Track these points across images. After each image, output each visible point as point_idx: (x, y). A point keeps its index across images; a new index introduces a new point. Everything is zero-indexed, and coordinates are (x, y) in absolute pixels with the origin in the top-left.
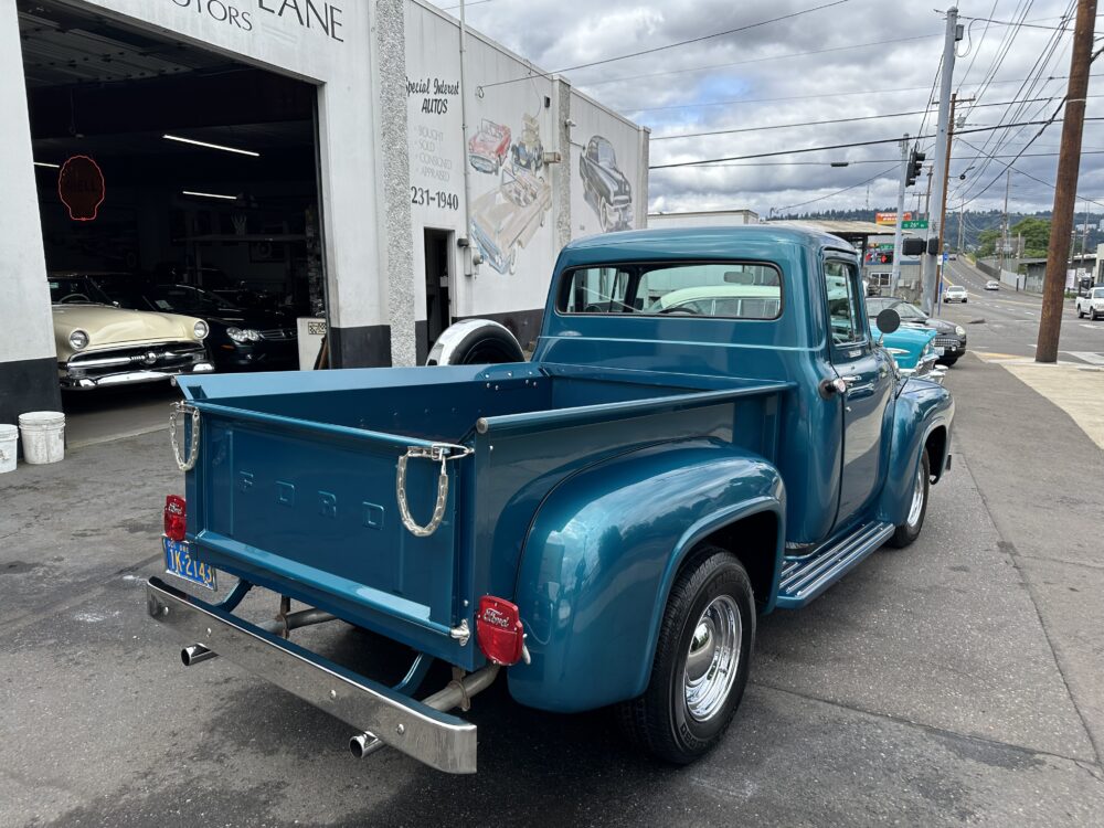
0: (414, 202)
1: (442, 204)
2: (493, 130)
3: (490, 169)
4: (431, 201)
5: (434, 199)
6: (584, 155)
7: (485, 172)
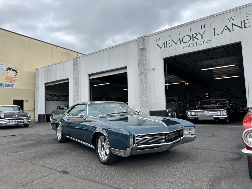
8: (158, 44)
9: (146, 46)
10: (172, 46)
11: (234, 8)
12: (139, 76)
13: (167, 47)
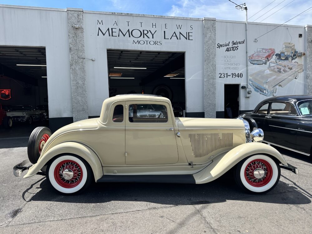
0: (220, 77)
1: (234, 76)
2: (264, 51)
3: (262, 63)
4: (228, 77)
5: (230, 76)
7: (258, 64)
8: (100, 28)
9: (83, 25)
10: (119, 36)
11: (182, 17)
12: (71, 66)
13: (112, 36)
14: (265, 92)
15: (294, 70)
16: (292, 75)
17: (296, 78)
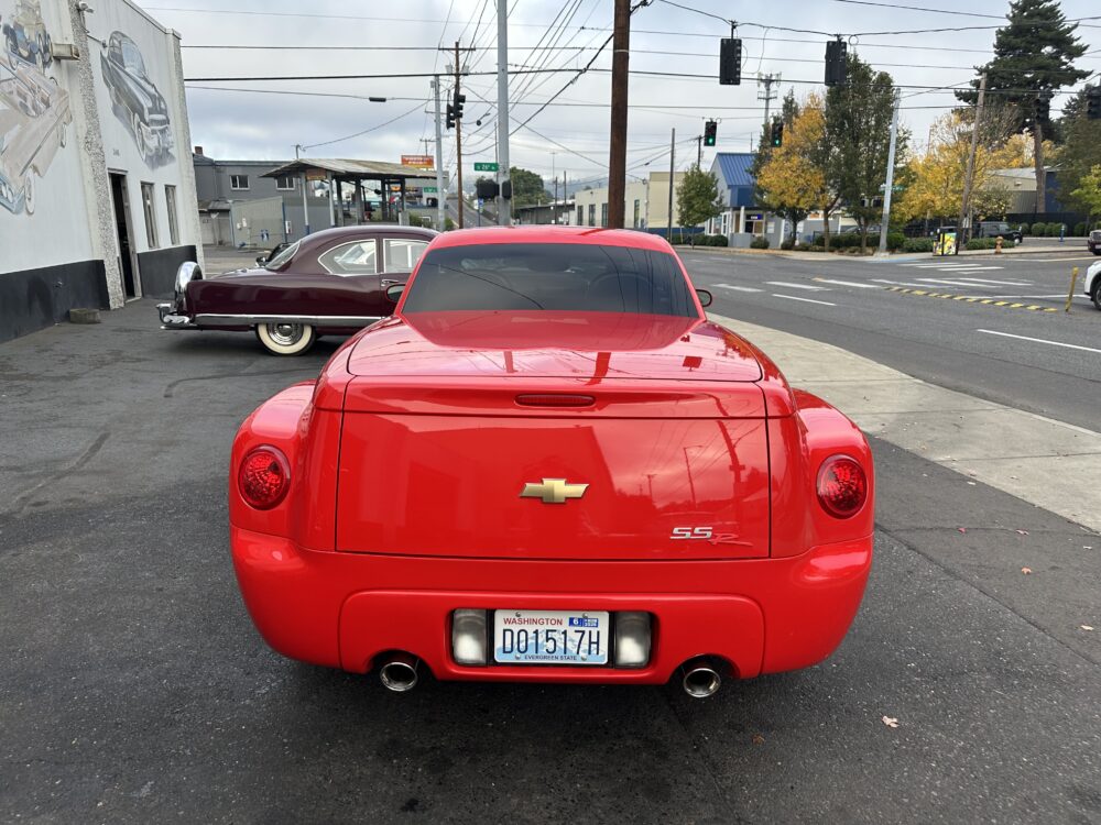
6: (105, 55)
14: (5, 195)
15: (54, 106)
16: (52, 129)
17: (63, 146)
